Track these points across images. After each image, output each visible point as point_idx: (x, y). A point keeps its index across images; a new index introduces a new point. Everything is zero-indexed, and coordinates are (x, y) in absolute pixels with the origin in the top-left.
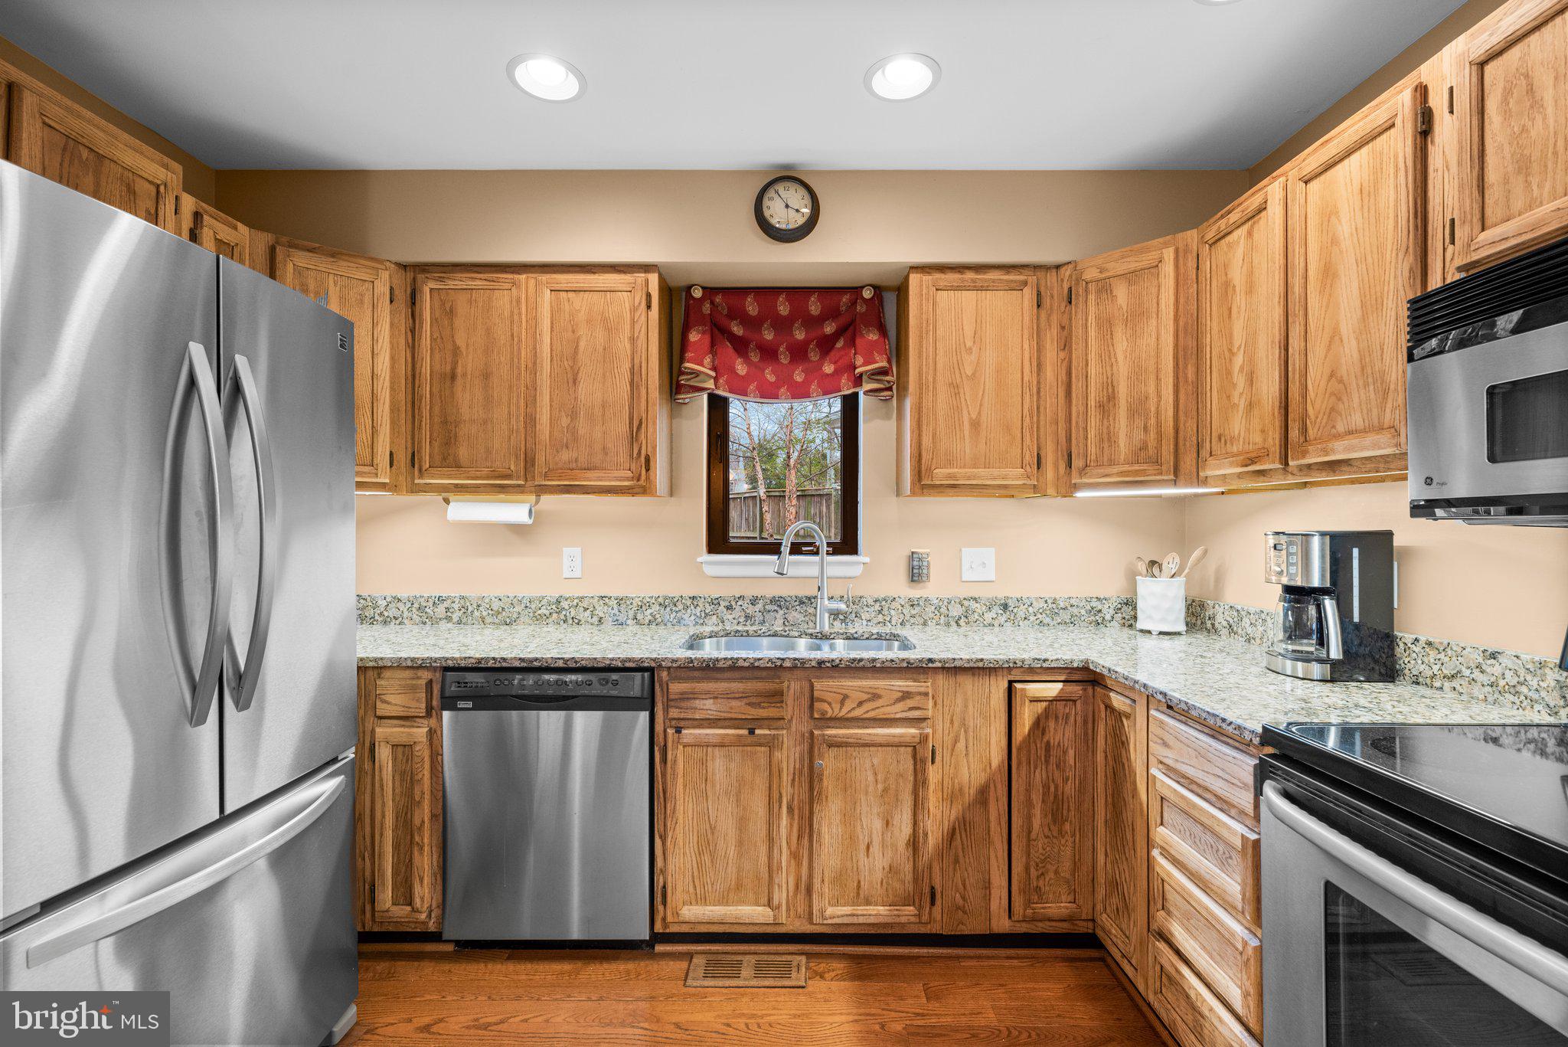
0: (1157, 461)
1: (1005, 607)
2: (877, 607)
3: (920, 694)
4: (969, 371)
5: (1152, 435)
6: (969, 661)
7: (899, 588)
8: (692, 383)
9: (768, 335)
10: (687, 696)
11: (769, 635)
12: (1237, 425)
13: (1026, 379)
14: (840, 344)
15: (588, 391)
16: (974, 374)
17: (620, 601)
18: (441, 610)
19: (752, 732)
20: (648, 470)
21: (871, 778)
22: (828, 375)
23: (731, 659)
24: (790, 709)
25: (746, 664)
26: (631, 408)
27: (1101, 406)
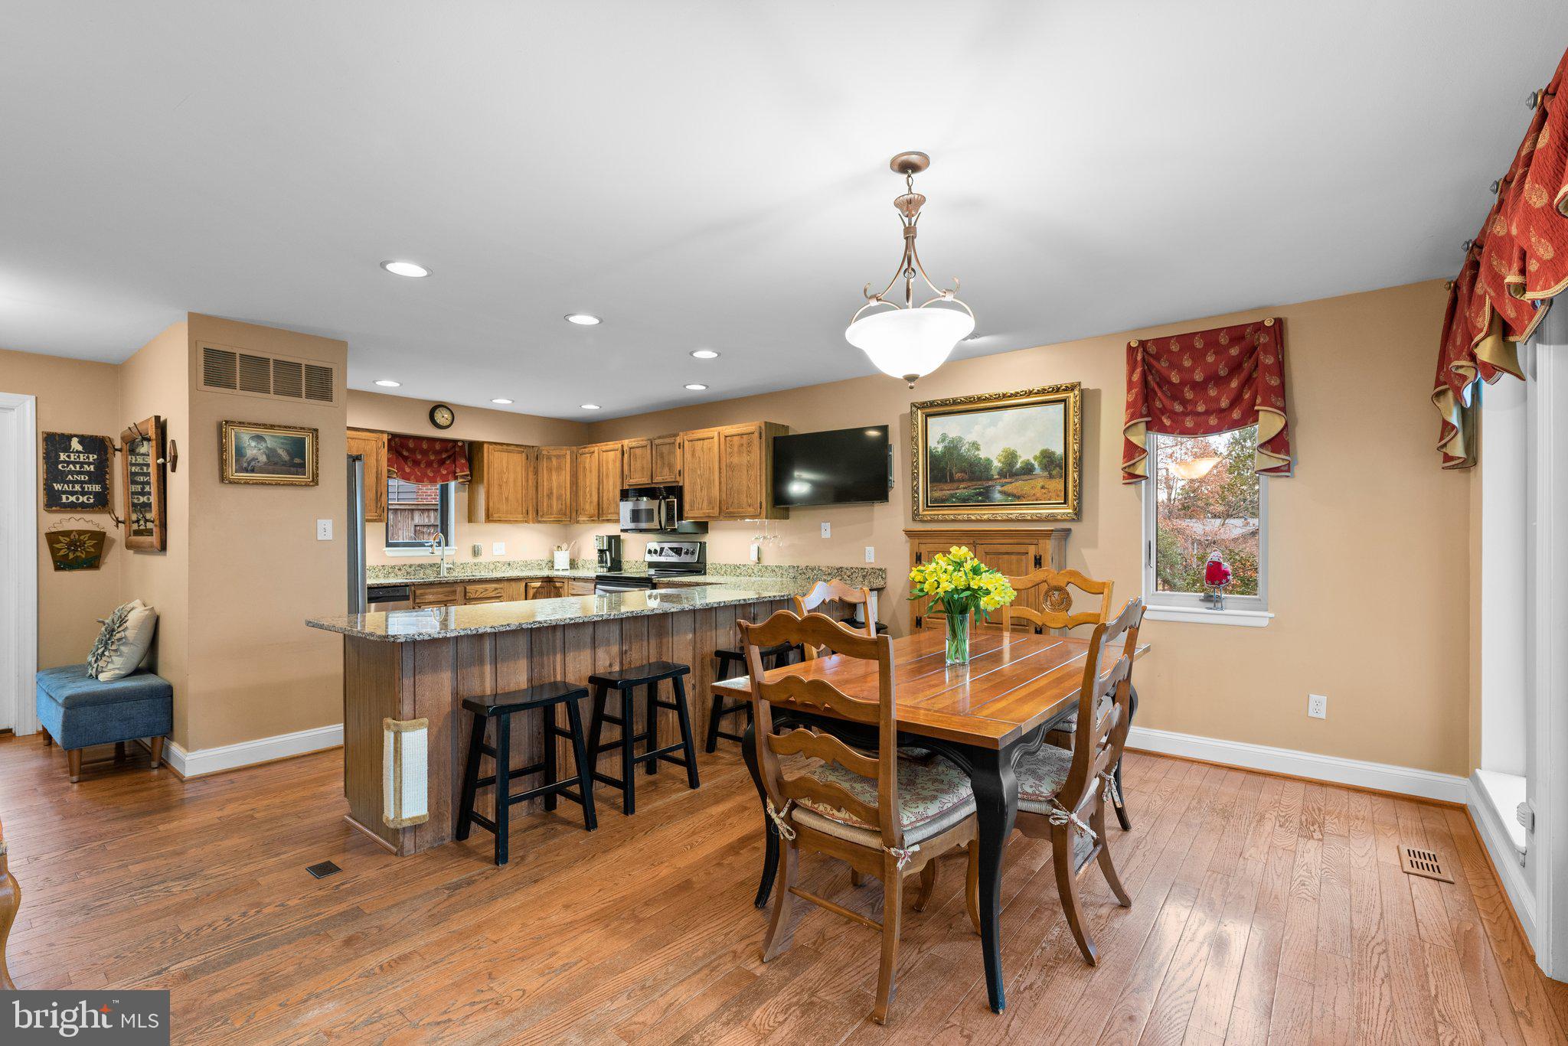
0: (565, 514)
1: (509, 564)
2: (461, 565)
3: (500, 588)
4: (505, 480)
5: (564, 506)
7: (470, 559)
9: (418, 457)
10: (423, 595)
12: (587, 507)
13: (523, 485)
14: (448, 462)
16: (506, 482)
20: (384, 512)
22: (444, 474)
23: (439, 580)
25: (444, 582)
26: (377, 488)
27: (548, 495)
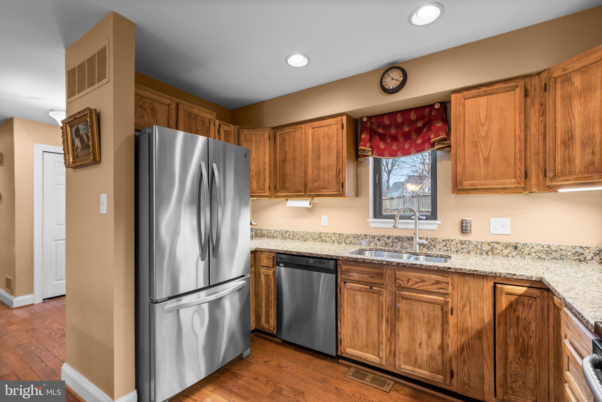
1: (516, 247)
2: (444, 243)
3: (445, 282)
4: (483, 135)
6: (469, 270)
7: (457, 236)
8: (363, 154)
9: (393, 131)
10: (348, 271)
11: (394, 252)
13: (517, 134)
14: (425, 130)
15: (323, 161)
16: (486, 136)
17: (340, 235)
18: (287, 235)
19: (371, 288)
20: (343, 188)
21: (421, 315)
22: (419, 144)
23: (363, 259)
24: (387, 281)
25: (369, 261)
26: (337, 166)
27: (564, 143)
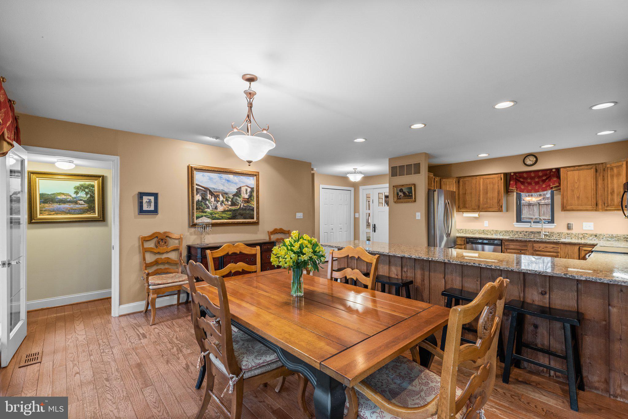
1: (596, 236)
2: (558, 234)
3: (557, 247)
4: (576, 187)
6: (568, 242)
7: (566, 231)
8: (511, 191)
9: (529, 181)
10: (508, 245)
13: (592, 188)
14: (547, 181)
15: (490, 195)
16: (578, 187)
17: (496, 231)
18: (461, 231)
19: (521, 251)
20: (501, 208)
22: (544, 187)
24: (529, 248)
25: (519, 240)
26: (498, 198)
27: (611, 193)
